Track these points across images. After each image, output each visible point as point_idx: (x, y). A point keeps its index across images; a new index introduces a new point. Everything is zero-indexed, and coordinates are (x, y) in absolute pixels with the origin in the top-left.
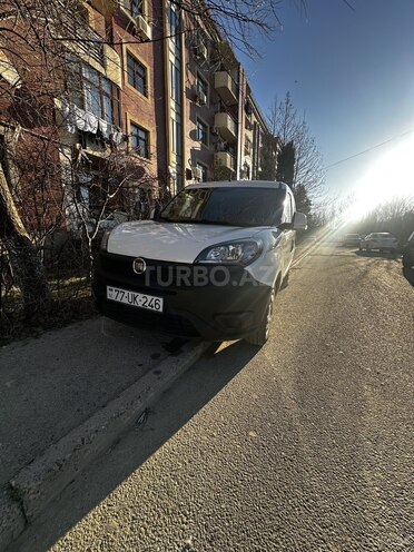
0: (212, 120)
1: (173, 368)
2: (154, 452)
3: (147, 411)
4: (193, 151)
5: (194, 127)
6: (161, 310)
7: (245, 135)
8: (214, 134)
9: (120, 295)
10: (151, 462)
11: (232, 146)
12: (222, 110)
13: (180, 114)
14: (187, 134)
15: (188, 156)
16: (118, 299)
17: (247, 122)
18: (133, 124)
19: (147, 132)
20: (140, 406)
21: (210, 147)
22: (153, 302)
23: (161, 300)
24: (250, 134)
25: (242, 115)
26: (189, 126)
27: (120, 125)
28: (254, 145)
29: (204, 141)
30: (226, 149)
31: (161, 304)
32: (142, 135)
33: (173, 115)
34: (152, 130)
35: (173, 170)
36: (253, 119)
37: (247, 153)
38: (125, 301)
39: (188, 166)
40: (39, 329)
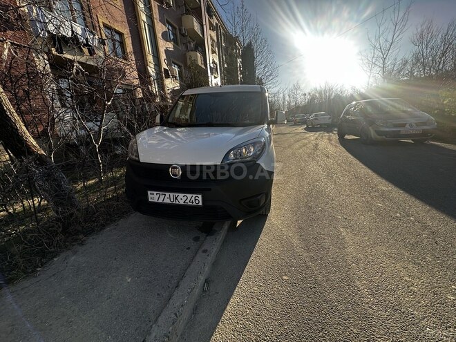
0: (180, 22)
1: (213, 245)
2: (225, 308)
3: (207, 281)
4: (167, 51)
5: (165, 29)
6: (201, 204)
7: (210, 36)
8: (183, 35)
9: (162, 197)
10: (227, 314)
11: (200, 46)
12: (188, 12)
13: (150, 16)
14: (159, 35)
15: (163, 56)
16: (160, 201)
17: (211, 24)
18: (106, 26)
19: (121, 34)
20: (202, 278)
21: (181, 48)
22: (193, 199)
23: (200, 196)
24: (214, 34)
25: (205, 17)
26: (160, 28)
27: (94, 27)
28: (219, 45)
29: (175, 41)
30: (196, 49)
31: (200, 199)
32: (117, 37)
33: (143, 17)
34: (126, 31)
35: (151, 70)
36: (215, 21)
37: (213, 52)
38: (167, 201)
39: (164, 66)
40: (81, 236)
